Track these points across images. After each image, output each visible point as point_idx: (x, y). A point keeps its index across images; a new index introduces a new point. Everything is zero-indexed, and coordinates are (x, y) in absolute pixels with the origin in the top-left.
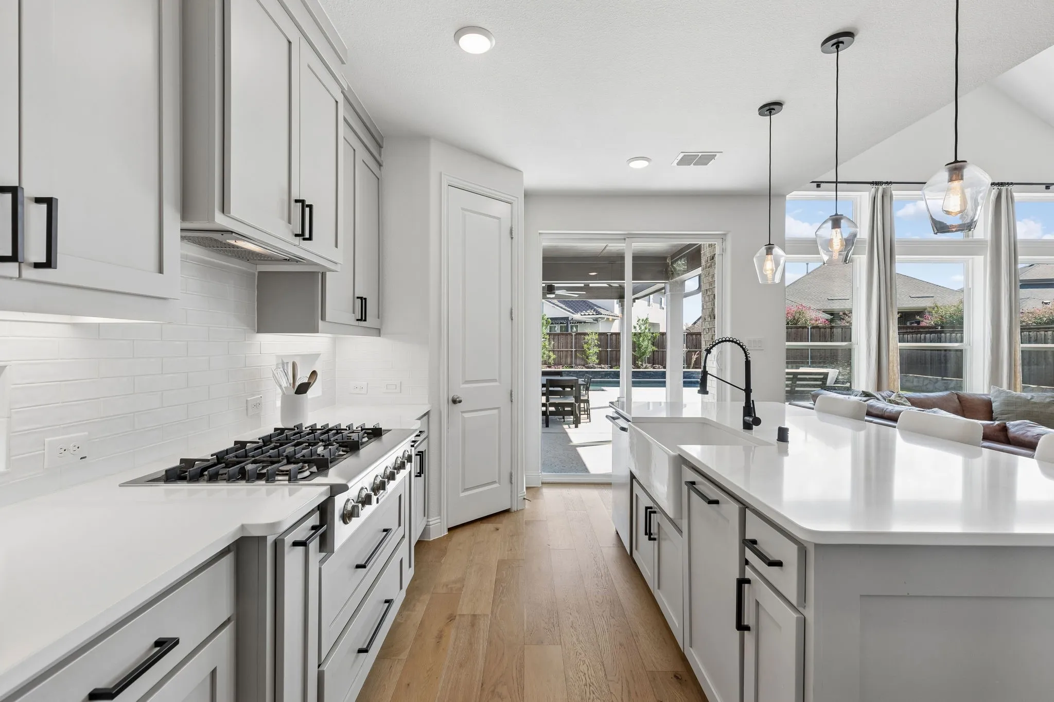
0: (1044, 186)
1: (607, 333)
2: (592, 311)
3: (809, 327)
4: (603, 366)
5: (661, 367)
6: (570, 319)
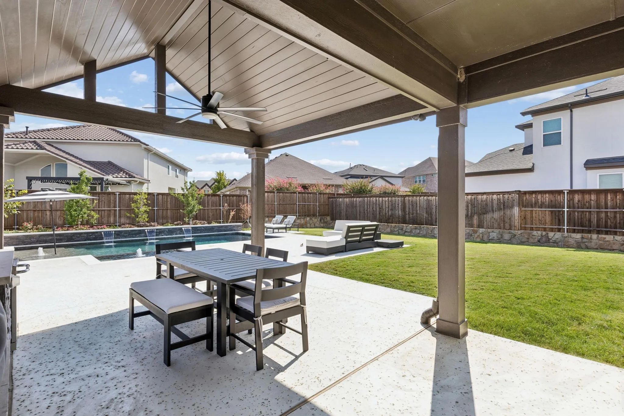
1: (153, 193)
2: (125, 174)
5: (206, 222)
6: (105, 180)
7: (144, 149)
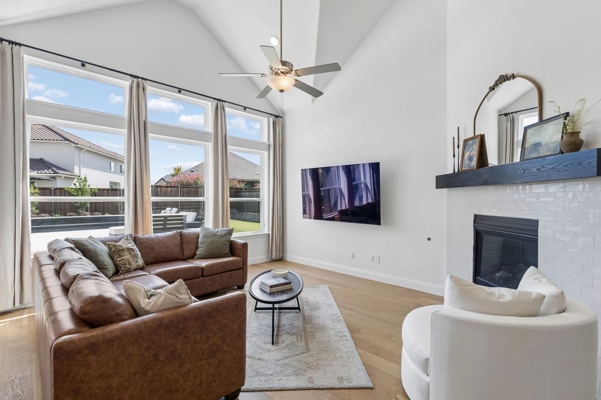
0: (243, 108)
2: (50, 170)
3: (179, 187)
4: (43, 215)
7: (74, 147)
